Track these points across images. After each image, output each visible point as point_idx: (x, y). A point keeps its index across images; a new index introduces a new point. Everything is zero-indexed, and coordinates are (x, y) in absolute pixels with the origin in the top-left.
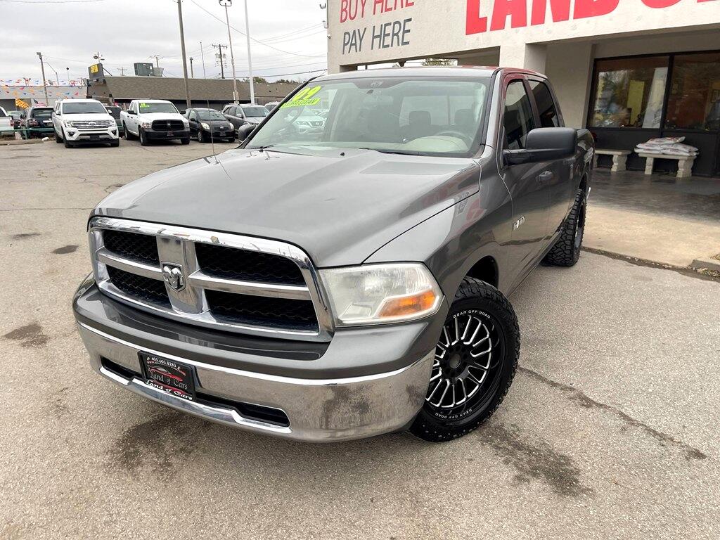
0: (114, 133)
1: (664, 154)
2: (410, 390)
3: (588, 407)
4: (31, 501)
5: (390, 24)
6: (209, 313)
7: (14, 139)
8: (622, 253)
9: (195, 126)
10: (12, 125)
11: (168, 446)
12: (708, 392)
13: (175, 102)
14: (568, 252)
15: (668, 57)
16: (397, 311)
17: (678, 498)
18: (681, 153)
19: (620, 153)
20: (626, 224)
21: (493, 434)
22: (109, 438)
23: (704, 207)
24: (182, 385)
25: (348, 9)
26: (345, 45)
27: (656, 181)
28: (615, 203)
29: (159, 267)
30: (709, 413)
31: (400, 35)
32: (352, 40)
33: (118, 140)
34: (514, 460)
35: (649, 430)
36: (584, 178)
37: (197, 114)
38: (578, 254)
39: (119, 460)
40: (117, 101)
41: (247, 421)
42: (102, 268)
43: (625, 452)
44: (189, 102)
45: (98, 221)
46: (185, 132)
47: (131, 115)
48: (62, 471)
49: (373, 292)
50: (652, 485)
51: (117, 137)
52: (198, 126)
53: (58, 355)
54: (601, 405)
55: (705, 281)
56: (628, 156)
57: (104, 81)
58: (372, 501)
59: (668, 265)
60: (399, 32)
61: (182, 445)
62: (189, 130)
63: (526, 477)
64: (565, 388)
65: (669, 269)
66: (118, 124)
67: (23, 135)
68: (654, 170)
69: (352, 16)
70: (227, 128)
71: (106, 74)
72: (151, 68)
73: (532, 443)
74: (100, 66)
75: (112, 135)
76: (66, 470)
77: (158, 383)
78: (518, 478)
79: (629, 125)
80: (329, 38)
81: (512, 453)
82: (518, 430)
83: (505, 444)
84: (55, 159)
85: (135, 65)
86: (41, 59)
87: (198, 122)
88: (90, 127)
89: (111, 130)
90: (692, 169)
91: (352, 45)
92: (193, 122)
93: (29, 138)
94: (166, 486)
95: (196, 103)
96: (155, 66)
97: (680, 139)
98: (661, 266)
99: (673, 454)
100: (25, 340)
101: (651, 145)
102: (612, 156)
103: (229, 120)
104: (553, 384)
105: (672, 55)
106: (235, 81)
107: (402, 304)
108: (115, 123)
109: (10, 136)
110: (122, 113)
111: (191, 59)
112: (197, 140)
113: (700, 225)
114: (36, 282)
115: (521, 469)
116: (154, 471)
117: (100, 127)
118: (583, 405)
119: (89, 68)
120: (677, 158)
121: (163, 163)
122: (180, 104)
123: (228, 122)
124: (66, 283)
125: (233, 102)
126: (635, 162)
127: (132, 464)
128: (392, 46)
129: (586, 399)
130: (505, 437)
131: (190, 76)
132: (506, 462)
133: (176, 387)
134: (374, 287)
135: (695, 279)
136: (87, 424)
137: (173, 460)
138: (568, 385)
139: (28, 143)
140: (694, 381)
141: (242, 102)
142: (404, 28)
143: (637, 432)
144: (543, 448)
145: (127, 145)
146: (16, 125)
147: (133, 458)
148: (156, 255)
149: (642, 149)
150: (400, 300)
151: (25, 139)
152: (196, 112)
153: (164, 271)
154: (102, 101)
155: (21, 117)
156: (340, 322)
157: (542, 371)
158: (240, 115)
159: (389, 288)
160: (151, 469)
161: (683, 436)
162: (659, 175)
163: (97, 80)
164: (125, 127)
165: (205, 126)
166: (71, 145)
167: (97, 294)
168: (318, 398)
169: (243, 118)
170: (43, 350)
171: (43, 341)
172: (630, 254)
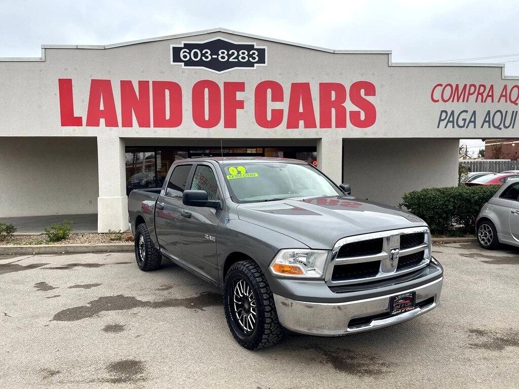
24: (409, 304)
77: (398, 310)
133: (406, 307)
153: (391, 253)
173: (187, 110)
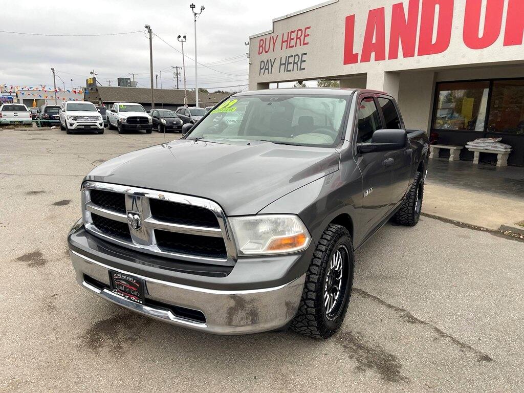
0: (101, 125)
1: (486, 149)
2: (287, 304)
3: (413, 323)
4: (28, 366)
5: (292, 56)
6: (156, 245)
7: (32, 127)
8: (450, 218)
9: (156, 121)
10: (31, 117)
11: (121, 335)
12: (500, 317)
13: (144, 104)
14: (410, 215)
15: (489, 82)
16: (279, 247)
17: (468, 387)
18: (500, 149)
19: (455, 148)
20: (456, 198)
21: (343, 338)
22: (82, 328)
23: (514, 188)
24: (136, 293)
25: (264, 46)
26: (261, 69)
27: (481, 169)
28: (449, 182)
29: (126, 214)
30: (499, 331)
31: (299, 63)
32: (266, 66)
33: (103, 129)
34: (356, 356)
35: (454, 340)
36: (421, 164)
37: (158, 113)
38: (418, 218)
39: (87, 343)
40: (104, 103)
41: (178, 319)
42: (88, 215)
43: (435, 354)
44: (153, 105)
45: (88, 184)
46: (149, 125)
47: (113, 113)
48: (49, 348)
49: (264, 233)
50: (451, 377)
51: (103, 127)
52: (158, 121)
53: (52, 272)
54: (422, 322)
55: (509, 240)
56: (461, 150)
57: (97, 90)
58: (255, 378)
59: (483, 228)
60: (298, 62)
61: (130, 335)
62: (152, 124)
63: (363, 368)
64: (398, 310)
65: (483, 230)
66: (104, 118)
67: (37, 124)
68: (480, 160)
69: (267, 50)
70: (178, 123)
71: (98, 85)
72: (129, 81)
73: (370, 345)
74: (94, 79)
75: (99, 126)
76: (52, 348)
77: (120, 291)
78: (358, 368)
79: (464, 128)
80: (250, 64)
81: (355, 352)
82: (361, 336)
83: (351, 345)
84: (59, 141)
85: (118, 79)
86: (54, 73)
87: (158, 118)
88: (85, 120)
89: (99, 123)
90: (507, 161)
91: (266, 69)
92: (155, 119)
93: (42, 126)
94: (117, 361)
95: (158, 105)
96: (132, 80)
97: (498, 139)
98: (478, 229)
99: (469, 357)
100: (30, 262)
101: (477, 143)
102: (449, 150)
103: (180, 117)
104: (390, 306)
105: (492, 81)
106: (185, 91)
107: (284, 242)
108: (102, 118)
109: (29, 125)
110: (107, 111)
111: (157, 76)
112: (157, 131)
113: (510, 201)
114: (41, 224)
115: (361, 362)
116: (110, 351)
117: (92, 120)
118: (410, 321)
119: (87, 80)
120: (496, 152)
121: (133, 146)
122: (146, 106)
123: (179, 119)
124: (61, 225)
125: (183, 105)
126: (466, 155)
127: (96, 346)
128: (293, 71)
129: (412, 317)
130: (352, 340)
131: (155, 87)
132: (351, 357)
133: (132, 294)
134: (265, 230)
135: (502, 238)
136: (68, 319)
137: (123, 345)
138: (400, 307)
139: (41, 130)
140: (491, 309)
141: (189, 105)
142: (302, 59)
143: (445, 342)
144: (378, 349)
145: (109, 133)
146: (33, 117)
147: (97, 342)
148: (124, 206)
149: (470, 145)
150: (282, 239)
151: (39, 127)
152: (158, 111)
153: (129, 217)
154: (94, 103)
155: (38, 112)
156: (242, 253)
157: (383, 297)
158: (188, 114)
159: (275, 231)
160: (108, 349)
161: (478, 346)
162: (484, 164)
163: (92, 89)
164: (108, 121)
165: (163, 121)
166: (70, 132)
167: (84, 232)
168: (225, 305)
169: (189, 116)
170: (42, 269)
171: (43, 263)
172: (456, 219)
173: (457, 28)
